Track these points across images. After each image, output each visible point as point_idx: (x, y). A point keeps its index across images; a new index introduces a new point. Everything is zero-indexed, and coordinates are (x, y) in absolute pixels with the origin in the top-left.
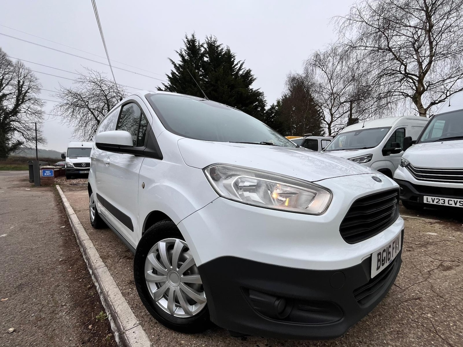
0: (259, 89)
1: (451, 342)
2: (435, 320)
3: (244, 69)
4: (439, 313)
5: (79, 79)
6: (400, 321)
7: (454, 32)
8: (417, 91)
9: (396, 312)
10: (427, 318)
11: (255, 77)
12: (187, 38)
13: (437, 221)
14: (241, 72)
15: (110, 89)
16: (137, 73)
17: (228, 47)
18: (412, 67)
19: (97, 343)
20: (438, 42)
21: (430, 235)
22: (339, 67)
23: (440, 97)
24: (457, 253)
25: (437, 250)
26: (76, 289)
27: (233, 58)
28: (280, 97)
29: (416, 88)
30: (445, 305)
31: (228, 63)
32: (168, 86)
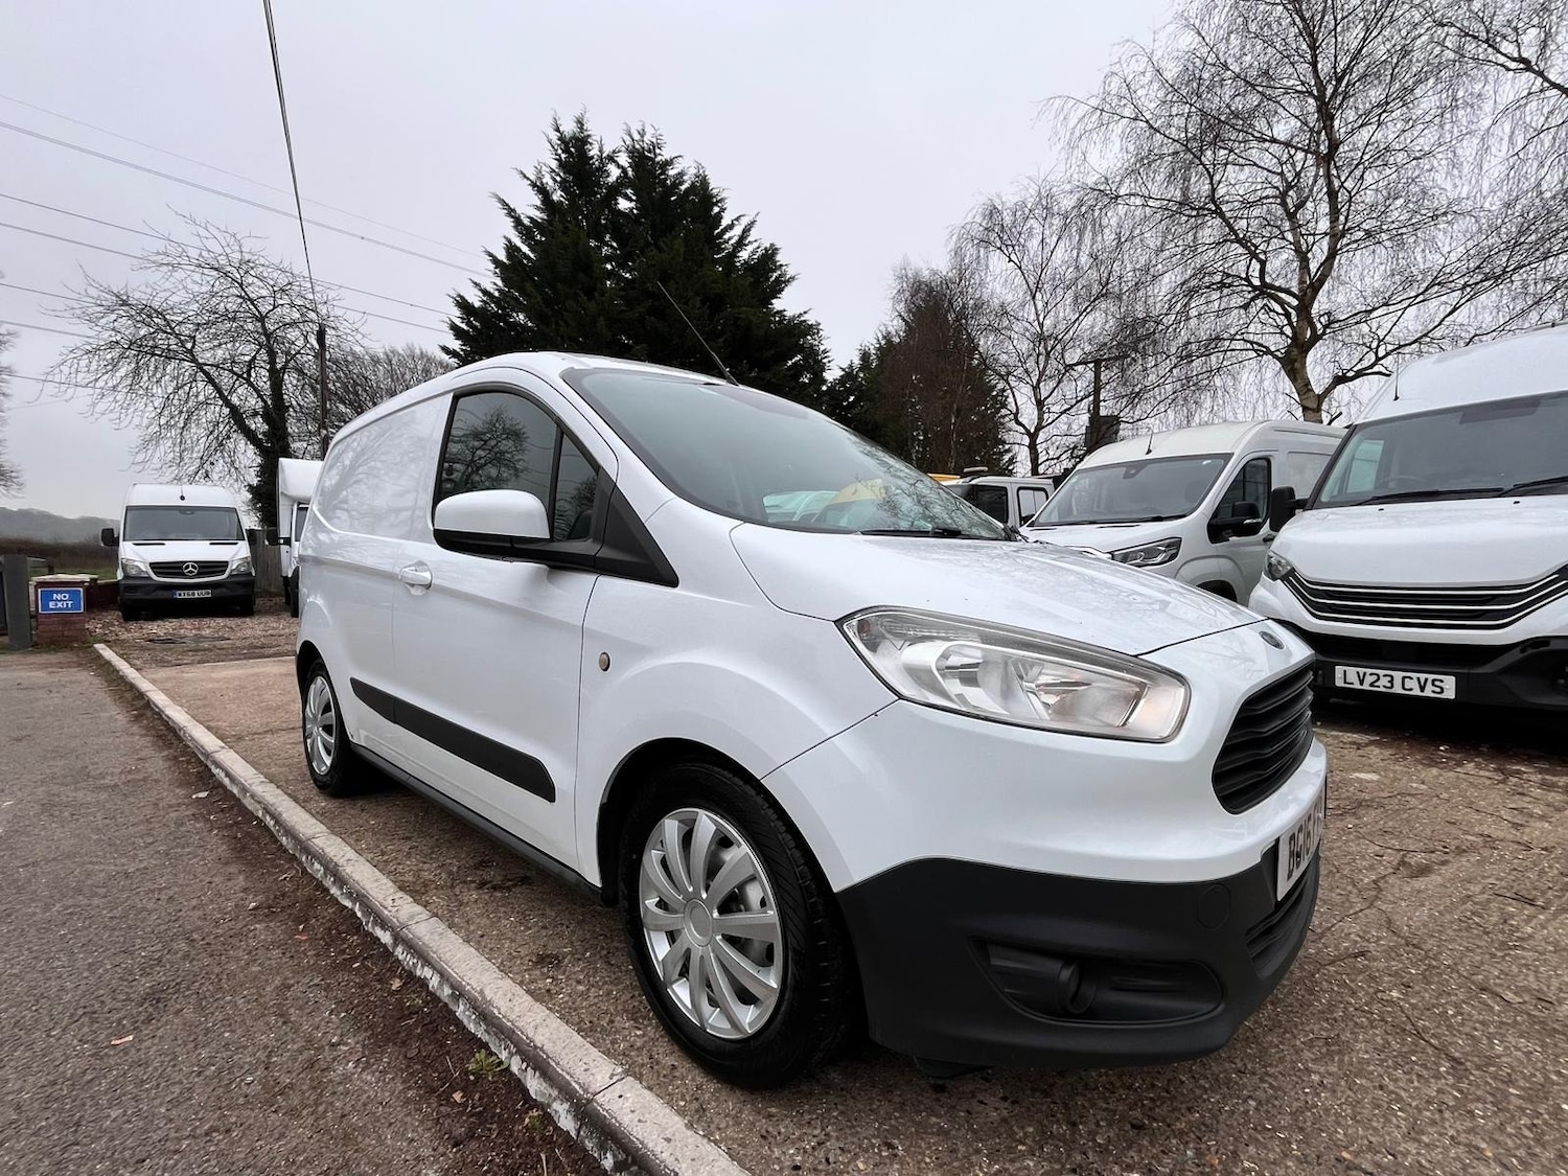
0: (805, 313)
1: (1457, 1055)
2: (1411, 1004)
3: (755, 245)
4: (1417, 988)
5: (158, 253)
6: (1326, 1014)
7: (1399, 168)
8: (1294, 338)
9: (1311, 992)
10: (1391, 1002)
11: (790, 272)
12: (558, 130)
13: (1373, 738)
14: (744, 255)
15: (278, 296)
16: (368, 240)
17: (699, 166)
18: (1281, 266)
19: (501, 1140)
20: (1353, 194)
21: (1360, 781)
22: (1059, 255)
23: (1361, 360)
24: (1438, 827)
25: (1386, 823)
26: (353, 993)
27: (716, 204)
28: (870, 339)
29: (1294, 332)
30: (1430, 965)
31: (701, 223)
32: (492, 291)
